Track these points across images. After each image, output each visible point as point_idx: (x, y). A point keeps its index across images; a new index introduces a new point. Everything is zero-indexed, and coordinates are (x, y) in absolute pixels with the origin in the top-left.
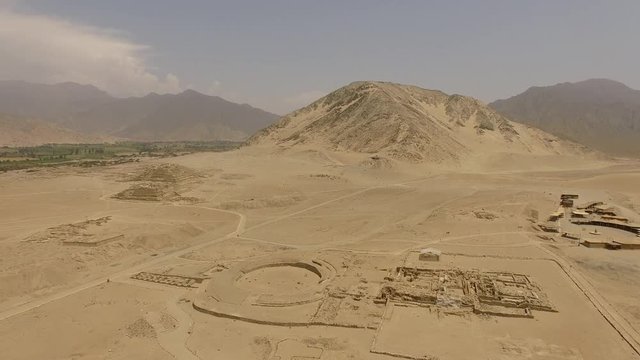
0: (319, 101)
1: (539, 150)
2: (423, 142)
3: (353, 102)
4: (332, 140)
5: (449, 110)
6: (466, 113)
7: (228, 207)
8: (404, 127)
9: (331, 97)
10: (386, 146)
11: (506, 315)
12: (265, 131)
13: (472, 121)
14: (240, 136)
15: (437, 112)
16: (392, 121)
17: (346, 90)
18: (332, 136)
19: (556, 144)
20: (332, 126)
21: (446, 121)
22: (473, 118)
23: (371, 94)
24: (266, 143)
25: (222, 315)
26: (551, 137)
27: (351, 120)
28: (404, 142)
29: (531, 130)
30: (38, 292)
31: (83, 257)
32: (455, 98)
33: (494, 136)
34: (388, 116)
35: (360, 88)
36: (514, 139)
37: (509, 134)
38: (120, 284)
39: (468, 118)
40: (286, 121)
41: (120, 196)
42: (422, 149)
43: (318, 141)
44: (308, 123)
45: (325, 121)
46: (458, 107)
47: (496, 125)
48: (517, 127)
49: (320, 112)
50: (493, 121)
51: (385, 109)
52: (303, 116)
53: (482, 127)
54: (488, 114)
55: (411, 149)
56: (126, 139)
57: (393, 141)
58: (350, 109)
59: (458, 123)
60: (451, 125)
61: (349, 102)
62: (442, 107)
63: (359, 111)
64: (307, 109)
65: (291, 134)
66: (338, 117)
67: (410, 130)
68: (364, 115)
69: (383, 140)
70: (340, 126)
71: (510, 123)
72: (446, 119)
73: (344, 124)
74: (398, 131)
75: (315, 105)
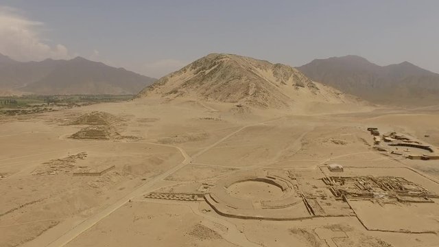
0: (188, 67)
1: (333, 100)
2: (266, 95)
3: (213, 68)
4: (203, 94)
5: (275, 74)
6: (286, 76)
7: (164, 142)
8: (252, 85)
9: (195, 64)
10: (243, 98)
11: (418, 202)
12: (151, 88)
13: (291, 81)
14: (119, 91)
15: (268, 75)
16: (243, 81)
17: (205, 59)
18: (203, 91)
19: (342, 96)
20: (201, 84)
21: (274, 81)
22: (291, 79)
23: (225, 62)
24: (153, 96)
25: (249, 218)
26: (338, 92)
27: (214, 80)
28: (255, 94)
29: (326, 87)
30: (84, 213)
31: (96, 183)
32: (278, 66)
33: (305, 91)
34: (240, 77)
35: (217, 58)
36: (317, 93)
37: (314, 89)
38: (142, 202)
39: (288, 79)
40: (165, 80)
41: (75, 136)
42: (266, 100)
43: (192, 94)
44: (182, 82)
45: (195, 80)
46: (280, 71)
47: (306, 84)
48: (318, 85)
49: (190, 75)
50: (303, 81)
51: (237, 72)
52: (177, 77)
53: (297, 85)
54: (300, 76)
55: (260, 100)
56: (30, 93)
57: (247, 94)
58: (212, 73)
59: (282, 82)
60: (278, 83)
61: (210, 67)
62: (270, 71)
63: (218, 74)
64: (179, 72)
65: (172, 89)
66: (204, 78)
67: (257, 87)
68: (223, 76)
69: (239, 94)
70: (206, 84)
71: (313, 82)
72: (274, 79)
73: (210, 82)
74: (248, 87)
75: (184, 70)
